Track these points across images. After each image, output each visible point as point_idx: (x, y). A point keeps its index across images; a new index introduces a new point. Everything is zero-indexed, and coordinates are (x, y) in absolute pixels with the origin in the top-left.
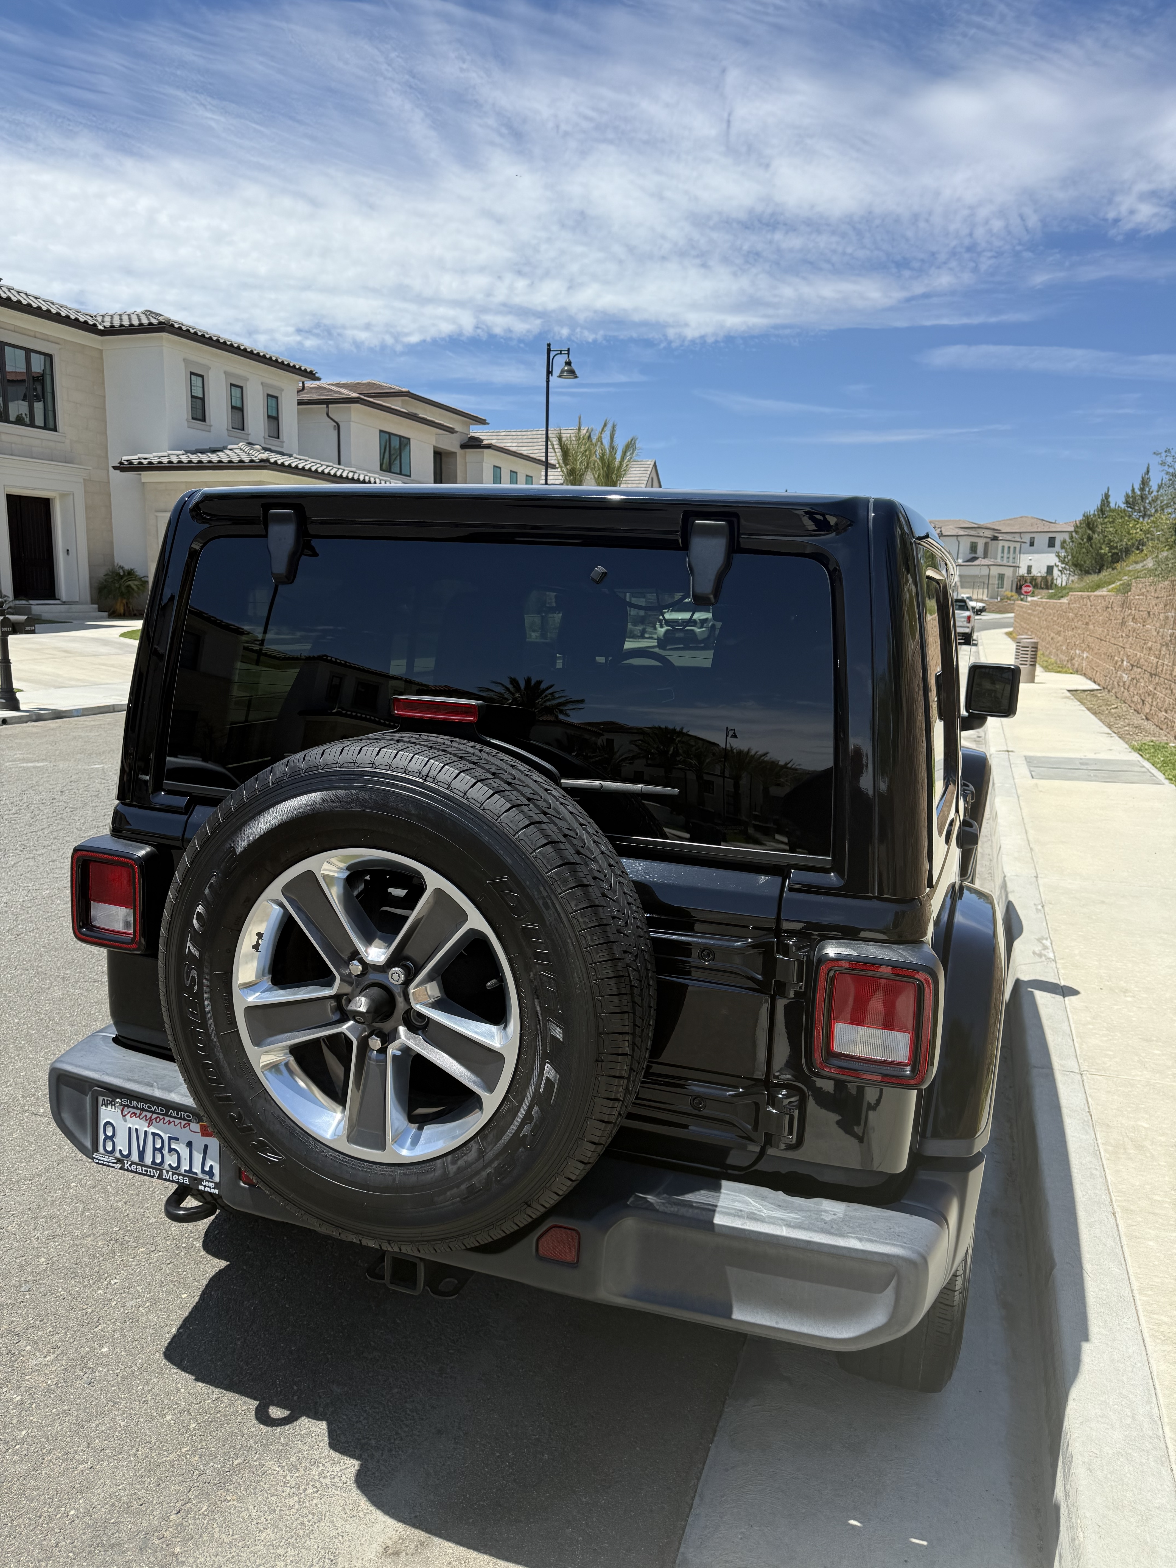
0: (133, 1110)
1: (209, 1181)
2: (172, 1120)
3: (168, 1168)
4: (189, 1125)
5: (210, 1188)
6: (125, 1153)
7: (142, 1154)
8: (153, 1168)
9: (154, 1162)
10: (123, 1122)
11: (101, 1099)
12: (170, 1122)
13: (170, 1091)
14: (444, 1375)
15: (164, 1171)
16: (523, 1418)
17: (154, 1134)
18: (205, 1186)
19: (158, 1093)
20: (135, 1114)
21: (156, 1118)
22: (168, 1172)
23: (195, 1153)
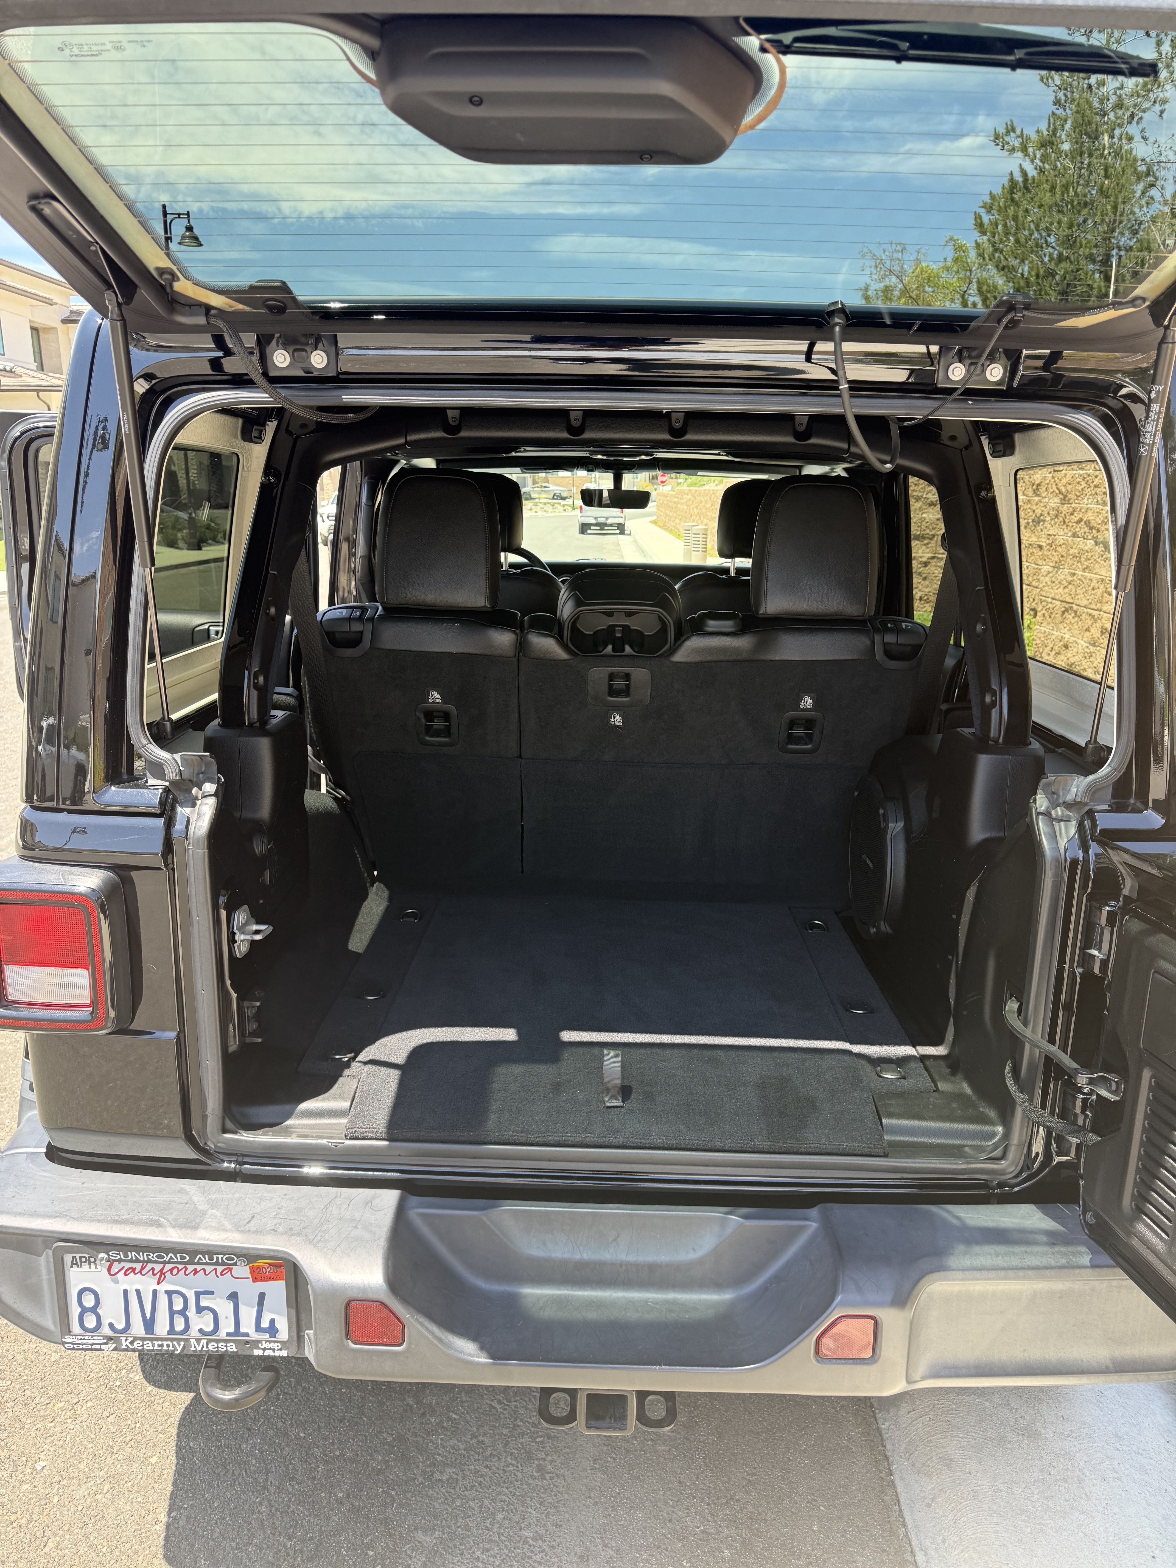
0: (127, 1265)
1: (270, 1342)
2: (199, 1267)
3: (199, 1336)
4: (231, 1270)
5: (274, 1350)
6: (120, 1326)
7: (149, 1325)
8: (172, 1340)
9: (172, 1331)
10: (113, 1284)
11: (68, 1258)
12: (196, 1272)
13: (196, 1228)
14: (548, 1476)
15: (193, 1341)
16: (672, 1507)
17: (169, 1293)
18: (264, 1349)
19: (174, 1236)
20: (133, 1270)
21: (171, 1270)
22: (198, 1341)
23: (242, 1308)
